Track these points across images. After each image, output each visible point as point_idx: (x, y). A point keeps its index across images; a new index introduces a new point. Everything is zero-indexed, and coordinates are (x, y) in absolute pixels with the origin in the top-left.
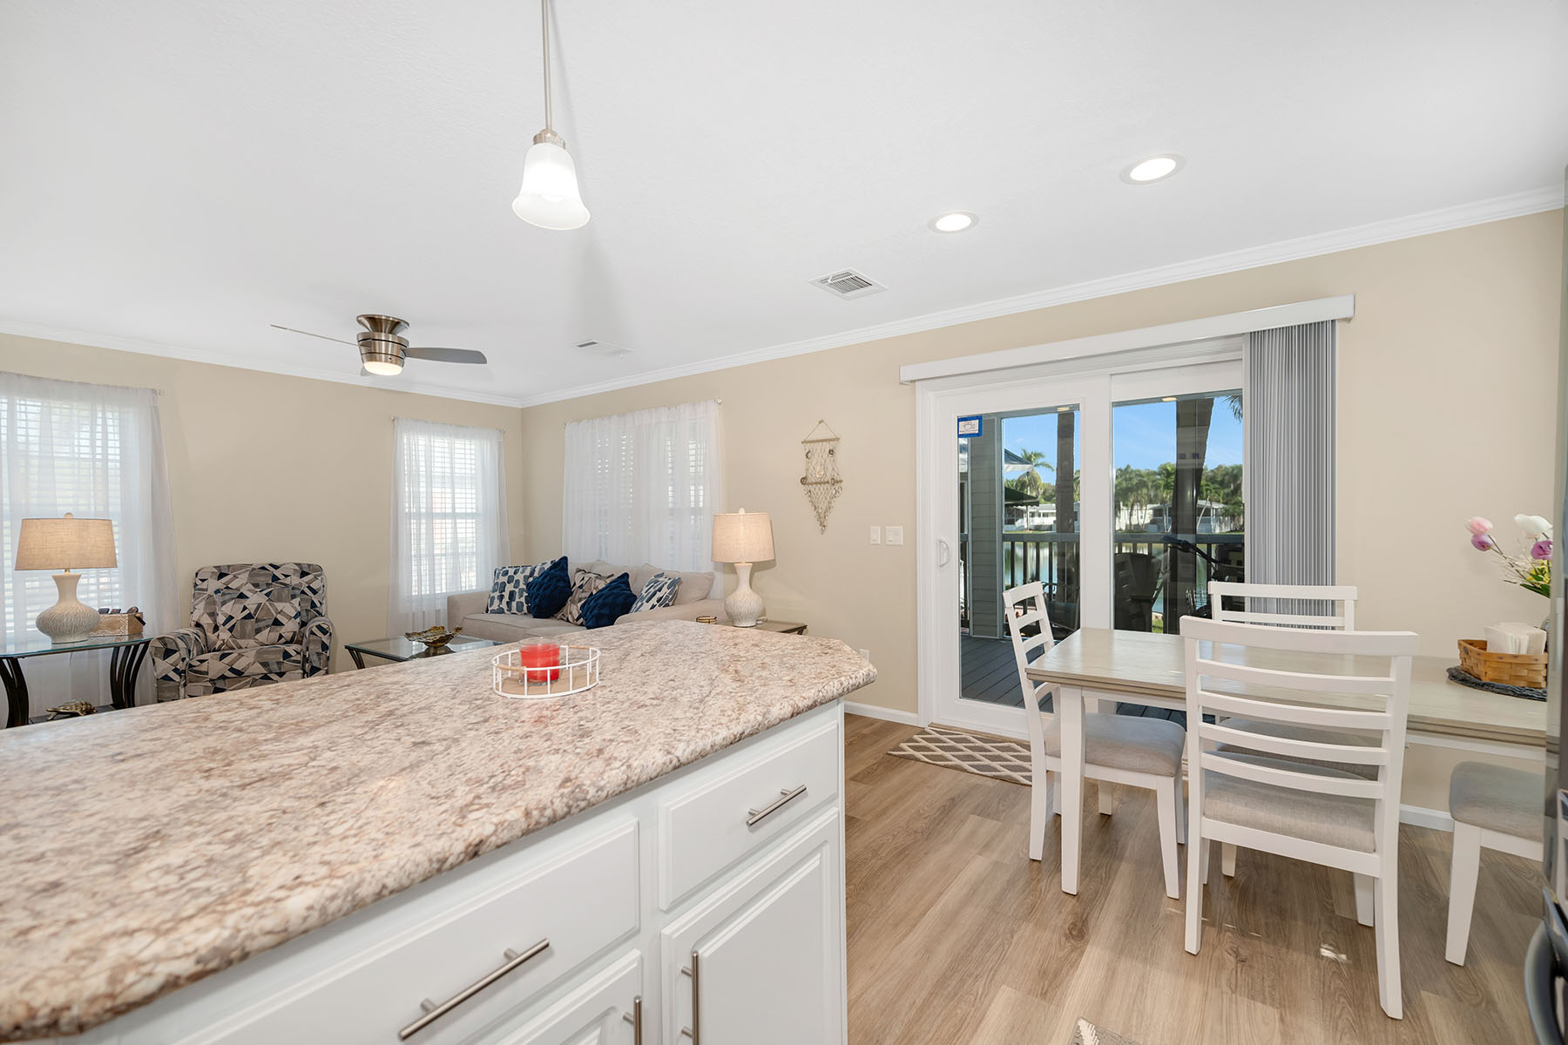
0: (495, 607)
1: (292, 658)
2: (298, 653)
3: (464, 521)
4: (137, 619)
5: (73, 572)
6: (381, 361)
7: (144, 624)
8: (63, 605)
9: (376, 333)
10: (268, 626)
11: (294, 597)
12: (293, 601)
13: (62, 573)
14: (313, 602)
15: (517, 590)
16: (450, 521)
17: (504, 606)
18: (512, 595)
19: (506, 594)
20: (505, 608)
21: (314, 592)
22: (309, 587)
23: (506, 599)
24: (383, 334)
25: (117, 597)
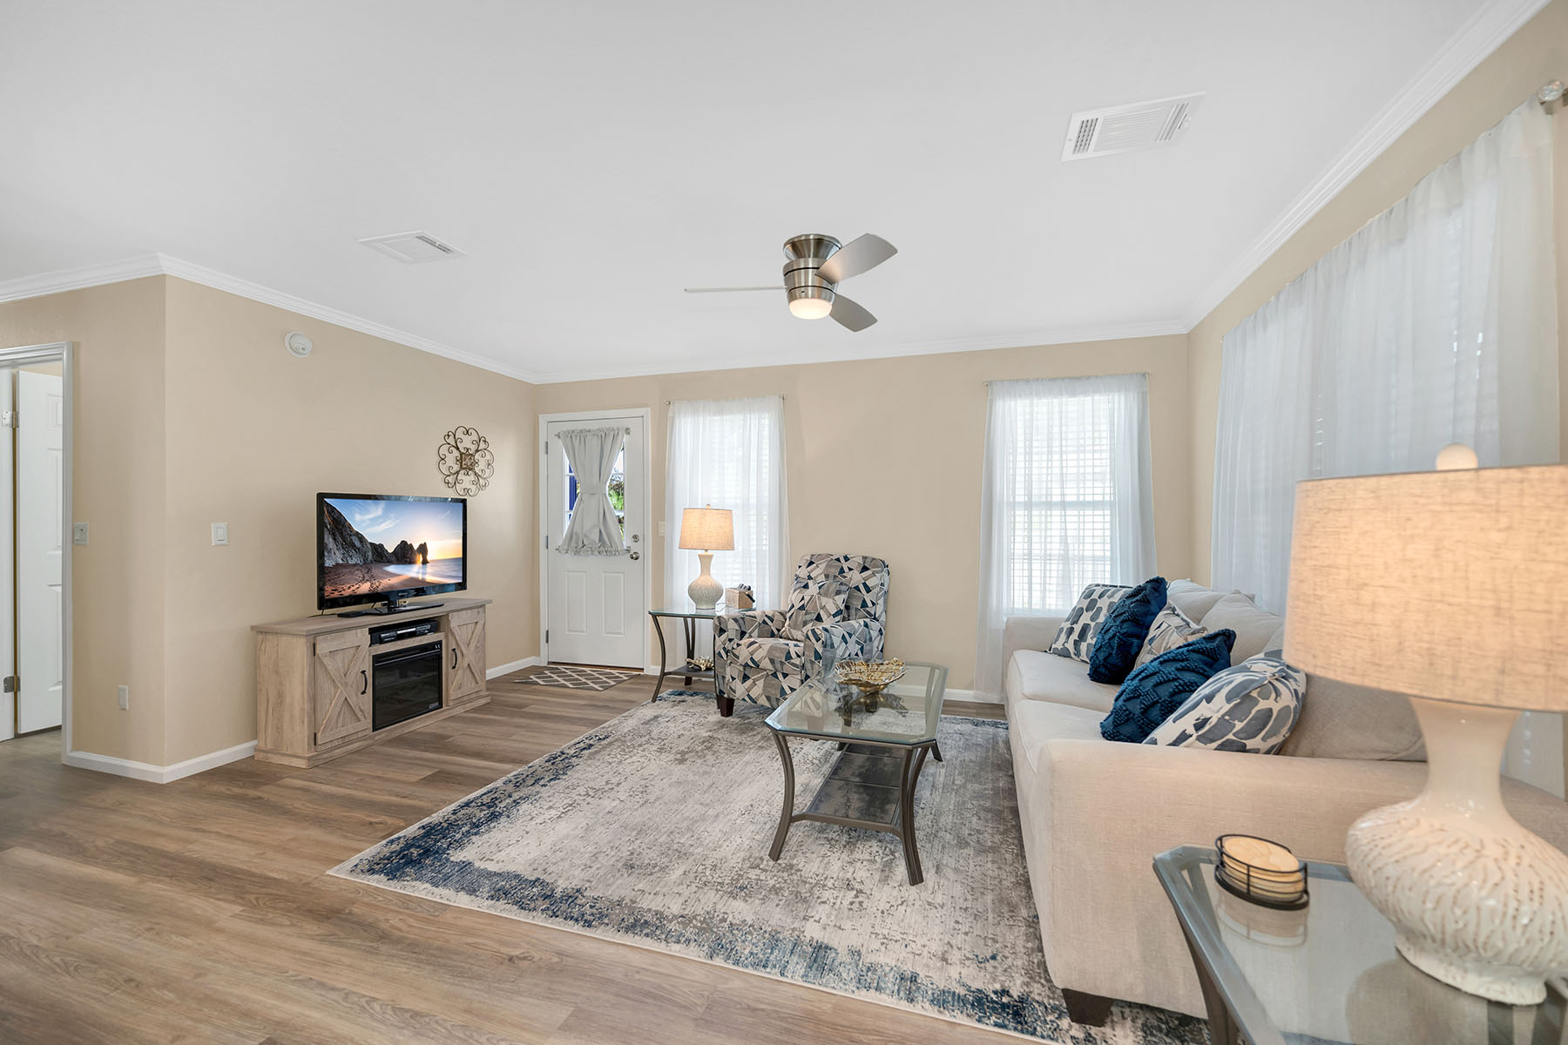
0: (1058, 645)
1: (792, 661)
2: (799, 656)
3: (1076, 513)
4: (746, 596)
5: (710, 553)
6: (806, 297)
7: (754, 601)
8: (703, 578)
9: (802, 260)
10: (812, 620)
11: (838, 593)
12: (837, 597)
13: (702, 552)
14: (864, 601)
15: (1093, 624)
16: (1058, 513)
17: (1070, 646)
18: (1085, 629)
19: (1078, 628)
20: (1072, 650)
21: (868, 590)
22: (865, 584)
23: (1075, 636)
24: (810, 260)
25: (737, 575)
